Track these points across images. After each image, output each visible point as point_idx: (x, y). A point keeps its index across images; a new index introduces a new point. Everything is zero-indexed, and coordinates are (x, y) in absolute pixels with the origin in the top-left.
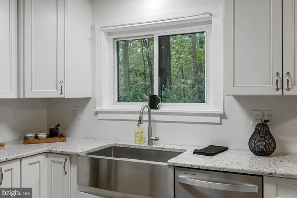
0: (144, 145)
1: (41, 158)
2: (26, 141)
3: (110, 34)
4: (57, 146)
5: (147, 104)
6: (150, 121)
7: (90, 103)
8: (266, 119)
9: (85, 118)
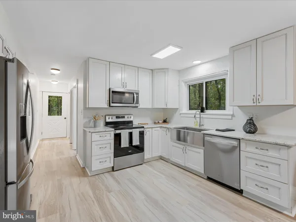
0: (198, 127)
1: (159, 129)
2: (155, 123)
3: (186, 82)
4: (165, 125)
5: (200, 111)
6: (200, 118)
7: (178, 110)
8: (251, 117)
9: (176, 116)
